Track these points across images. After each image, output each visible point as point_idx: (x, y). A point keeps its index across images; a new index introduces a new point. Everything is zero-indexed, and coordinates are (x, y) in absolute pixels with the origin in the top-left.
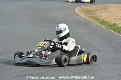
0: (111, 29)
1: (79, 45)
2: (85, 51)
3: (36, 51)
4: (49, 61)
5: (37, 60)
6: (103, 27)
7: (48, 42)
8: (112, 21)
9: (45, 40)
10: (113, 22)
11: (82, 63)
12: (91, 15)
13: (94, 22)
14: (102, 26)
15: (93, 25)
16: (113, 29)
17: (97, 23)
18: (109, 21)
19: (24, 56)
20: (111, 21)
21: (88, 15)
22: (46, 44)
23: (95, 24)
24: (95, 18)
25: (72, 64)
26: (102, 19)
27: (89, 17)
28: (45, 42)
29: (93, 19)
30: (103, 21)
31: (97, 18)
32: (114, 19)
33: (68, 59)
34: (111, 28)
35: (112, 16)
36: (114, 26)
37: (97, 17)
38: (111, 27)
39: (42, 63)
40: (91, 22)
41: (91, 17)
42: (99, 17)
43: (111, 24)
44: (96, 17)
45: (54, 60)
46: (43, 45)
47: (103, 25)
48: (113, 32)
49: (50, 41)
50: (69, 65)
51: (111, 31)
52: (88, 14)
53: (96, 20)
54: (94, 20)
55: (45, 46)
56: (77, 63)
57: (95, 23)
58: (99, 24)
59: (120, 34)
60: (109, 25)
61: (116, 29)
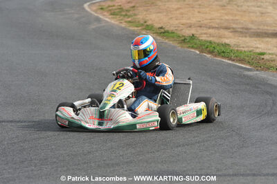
0: (192, 47)
6: (171, 42)
10: (188, 32)
12: (129, 19)
14: (166, 41)
16: (195, 46)
18: (176, 30)
20: (182, 30)
21: (122, 20)
24: (142, 25)
26: (157, 25)
27: (126, 22)
29: (137, 27)
30: (163, 30)
31: (147, 25)
34: (190, 45)
35: (176, 20)
36: (195, 41)
37: (145, 22)
38: (189, 42)
41: (130, 22)
42: (149, 23)
43: (184, 36)
44: (142, 22)
47: (167, 38)
48: (198, 52)
51: (193, 50)
52: (122, 18)
53: (146, 29)
54: (140, 28)
58: (159, 38)
59: (216, 56)
60: (183, 38)
61: (201, 45)
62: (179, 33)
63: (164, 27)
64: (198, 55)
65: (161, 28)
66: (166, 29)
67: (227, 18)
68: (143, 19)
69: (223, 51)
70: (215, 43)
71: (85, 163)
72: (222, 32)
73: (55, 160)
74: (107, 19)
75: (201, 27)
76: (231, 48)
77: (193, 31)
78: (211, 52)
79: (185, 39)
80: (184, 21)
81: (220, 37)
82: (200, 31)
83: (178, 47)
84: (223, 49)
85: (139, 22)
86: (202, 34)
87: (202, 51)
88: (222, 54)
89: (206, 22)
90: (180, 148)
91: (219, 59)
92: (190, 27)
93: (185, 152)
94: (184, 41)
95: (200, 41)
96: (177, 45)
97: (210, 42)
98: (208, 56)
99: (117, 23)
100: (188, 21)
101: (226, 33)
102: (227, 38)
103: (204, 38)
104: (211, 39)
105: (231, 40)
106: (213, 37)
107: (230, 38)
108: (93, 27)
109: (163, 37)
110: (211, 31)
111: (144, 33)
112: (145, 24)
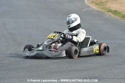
1: (90, 36)
2: (97, 42)
3: (46, 43)
4: (59, 53)
5: (47, 53)
7: (57, 34)
9: (55, 32)
11: (93, 54)
13: (107, 14)
15: (106, 16)
19: (33, 49)
22: (56, 36)
23: (109, 15)
24: (108, 9)
25: (83, 55)
27: (100, 8)
28: (55, 34)
33: (78, 51)
37: (109, 8)
39: (51, 55)
40: (104, 14)
42: (111, 8)
44: (108, 8)
45: (64, 52)
46: (52, 37)
49: (60, 33)
50: (79, 56)
53: (108, 11)
54: (106, 11)
55: (55, 38)
56: (88, 55)
58: (113, 15)
63: (117, 10)
65: (115, 11)
111: (107, 13)
112: (109, 9)
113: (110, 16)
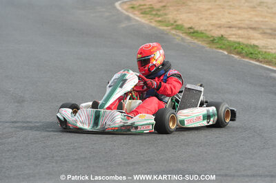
0: (221, 48)
6: (200, 43)
8: (213, 31)
10: (217, 33)
12: (160, 19)
14: (196, 41)
16: (224, 47)
17: (181, 35)
18: (206, 30)
21: (152, 19)
24: (172, 24)
26: (189, 26)
27: (156, 21)
29: (167, 26)
30: (192, 31)
31: (177, 25)
32: (212, 25)
34: (219, 46)
35: (206, 20)
36: (223, 41)
37: (175, 22)
38: (217, 42)
40: (167, 34)
41: (160, 21)
42: (179, 22)
43: (213, 37)
44: (172, 22)
47: (196, 38)
48: (226, 53)
51: (221, 51)
52: (152, 17)
53: (175, 29)
54: (169, 28)
57: (177, 35)
58: (188, 38)
59: (243, 57)
60: (212, 39)
61: (230, 46)
62: (208, 33)
63: (193, 27)
64: (226, 55)
65: (191, 28)
66: (196, 29)
67: (257, 19)
68: (173, 19)
69: (251, 52)
70: (244, 44)
71: (106, 161)
72: (252, 33)
73: (76, 157)
74: (137, 18)
75: (230, 27)
76: (259, 50)
77: (222, 32)
78: (239, 53)
79: (214, 40)
80: (214, 22)
81: (249, 38)
82: (230, 32)
83: (207, 46)
84: (251, 51)
85: (169, 22)
86: (231, 35)
87: (230, 52)
88: (250, 55)
89: (236, 23)
90: (201, 148)
91: (247, 60)
92: (220, 27)
93: (206, 153)
94: (213, 41)
95: (229, 42)
96: (205, 45)
97: (239, 43)
98: (236, 57)
99: (147, 22)
100: (218, 22)
101: (255, 34)
102: (256, 40)
103: (233, 39)
104: (240, 40)
105: (259, 41)
106: (242, 38)
107: (259, 39)
108: (123, 25)
109: (192, 37)
110: (240, 32)
111: (173, 32)
112: (175, 24)
113: (183, 39)
